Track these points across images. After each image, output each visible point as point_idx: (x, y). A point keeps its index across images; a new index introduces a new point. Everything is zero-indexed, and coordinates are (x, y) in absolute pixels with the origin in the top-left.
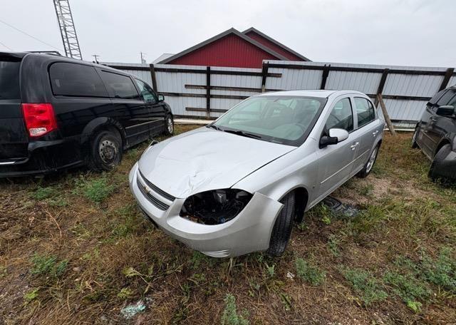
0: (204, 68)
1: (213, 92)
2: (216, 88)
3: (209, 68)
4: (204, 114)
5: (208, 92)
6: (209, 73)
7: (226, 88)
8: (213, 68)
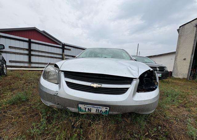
0: (27, 39)
1: (33, 53)
2: (35, 51)
3: (30, 40)
4: (26, 65)
5: (30, 52)
6: (30, 43)
7: (42, 52)
8: (32, 40)
